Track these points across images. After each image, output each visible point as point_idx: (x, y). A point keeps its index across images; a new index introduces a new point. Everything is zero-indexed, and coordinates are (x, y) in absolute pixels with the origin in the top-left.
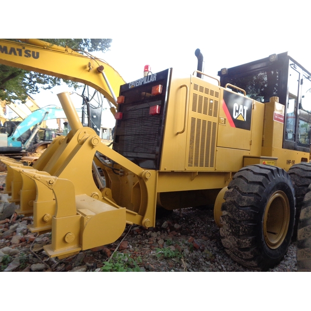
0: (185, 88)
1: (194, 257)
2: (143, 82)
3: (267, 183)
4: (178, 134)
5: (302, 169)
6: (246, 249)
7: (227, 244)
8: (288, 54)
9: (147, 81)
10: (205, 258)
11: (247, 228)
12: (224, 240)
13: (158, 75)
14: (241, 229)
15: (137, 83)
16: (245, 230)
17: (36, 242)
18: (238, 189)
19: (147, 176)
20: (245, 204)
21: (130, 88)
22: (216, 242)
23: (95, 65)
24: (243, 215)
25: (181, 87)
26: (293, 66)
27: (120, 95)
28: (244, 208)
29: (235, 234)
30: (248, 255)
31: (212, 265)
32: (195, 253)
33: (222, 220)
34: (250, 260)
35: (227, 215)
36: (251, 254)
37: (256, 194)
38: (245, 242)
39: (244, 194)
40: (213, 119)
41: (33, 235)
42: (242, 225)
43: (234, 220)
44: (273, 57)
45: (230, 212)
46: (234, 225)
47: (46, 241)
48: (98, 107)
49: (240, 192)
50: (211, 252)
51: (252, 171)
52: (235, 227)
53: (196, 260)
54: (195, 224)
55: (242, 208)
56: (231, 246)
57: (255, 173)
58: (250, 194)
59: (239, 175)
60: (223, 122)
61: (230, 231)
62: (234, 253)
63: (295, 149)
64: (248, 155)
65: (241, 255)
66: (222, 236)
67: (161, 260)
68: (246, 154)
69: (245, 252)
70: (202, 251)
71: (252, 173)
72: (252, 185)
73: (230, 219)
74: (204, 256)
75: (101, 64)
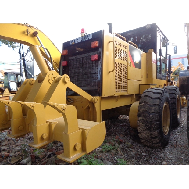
0: (112, 43)
1: (122, 148)
2: (82, 40)
3: (162, 98)
4: (109, 72)
5: (169, 89)
6: (156, 137)
7: (143, 136)
8: (156, 25)
9: (85, 39)
10: (128, 147)
11: (156, 125)
12: (141, 134)
13: (94, 34)
14: (152, 126)
15: (77, 40)
16: (155, 126)
17: (11, 156)
18: (147, 103)
19: (96, 100)
20: (153, 111)
21: (71, 44)
22: (130, 137)
23: (31, 31)
24: (153, 118)
25: (109, 42)
26: (158, 31)
27: (63, 49)
28: (152, 114)
29: (149, 129)
30: (156, 141)
31: (134, 150)
32: (121, 145)
33: (139, 123)
34: (157, 143)
35: (142, 119)
36: (159, 140)
37: (158, 105)
38: (155, 133)
39: (151, 105)
40: (125, 63)
41: (6, 152)
42: (152, 124)
43: (147, 122)
44: (148, 26)
45: (144, 117)
46: (148, 125)
47: (19, 154)
48: (31, 61)
49: (148, 104)
50: (129, 143)
51: (152, 92)
52: (149, 125)
53: (123, 149)
54: (112, 128)
55: (151, 114)
56: (146, 137)
57: (154, 93)
58: (155, 105)
59: (145, 95)
60: (130, 65)
61: (145, 128)
62: (147, 141)
63: (161, 79)
64: (141, 84)
65: (152, 141)
66: (139, 132)
67: (106, 153)
68: (141, 83)
69: (155, 139)
70: (125, 143)
71: (152, 93)
72: (155, 100)
73: (144, 121)
74: (127, 146)
75: (35, 30)
